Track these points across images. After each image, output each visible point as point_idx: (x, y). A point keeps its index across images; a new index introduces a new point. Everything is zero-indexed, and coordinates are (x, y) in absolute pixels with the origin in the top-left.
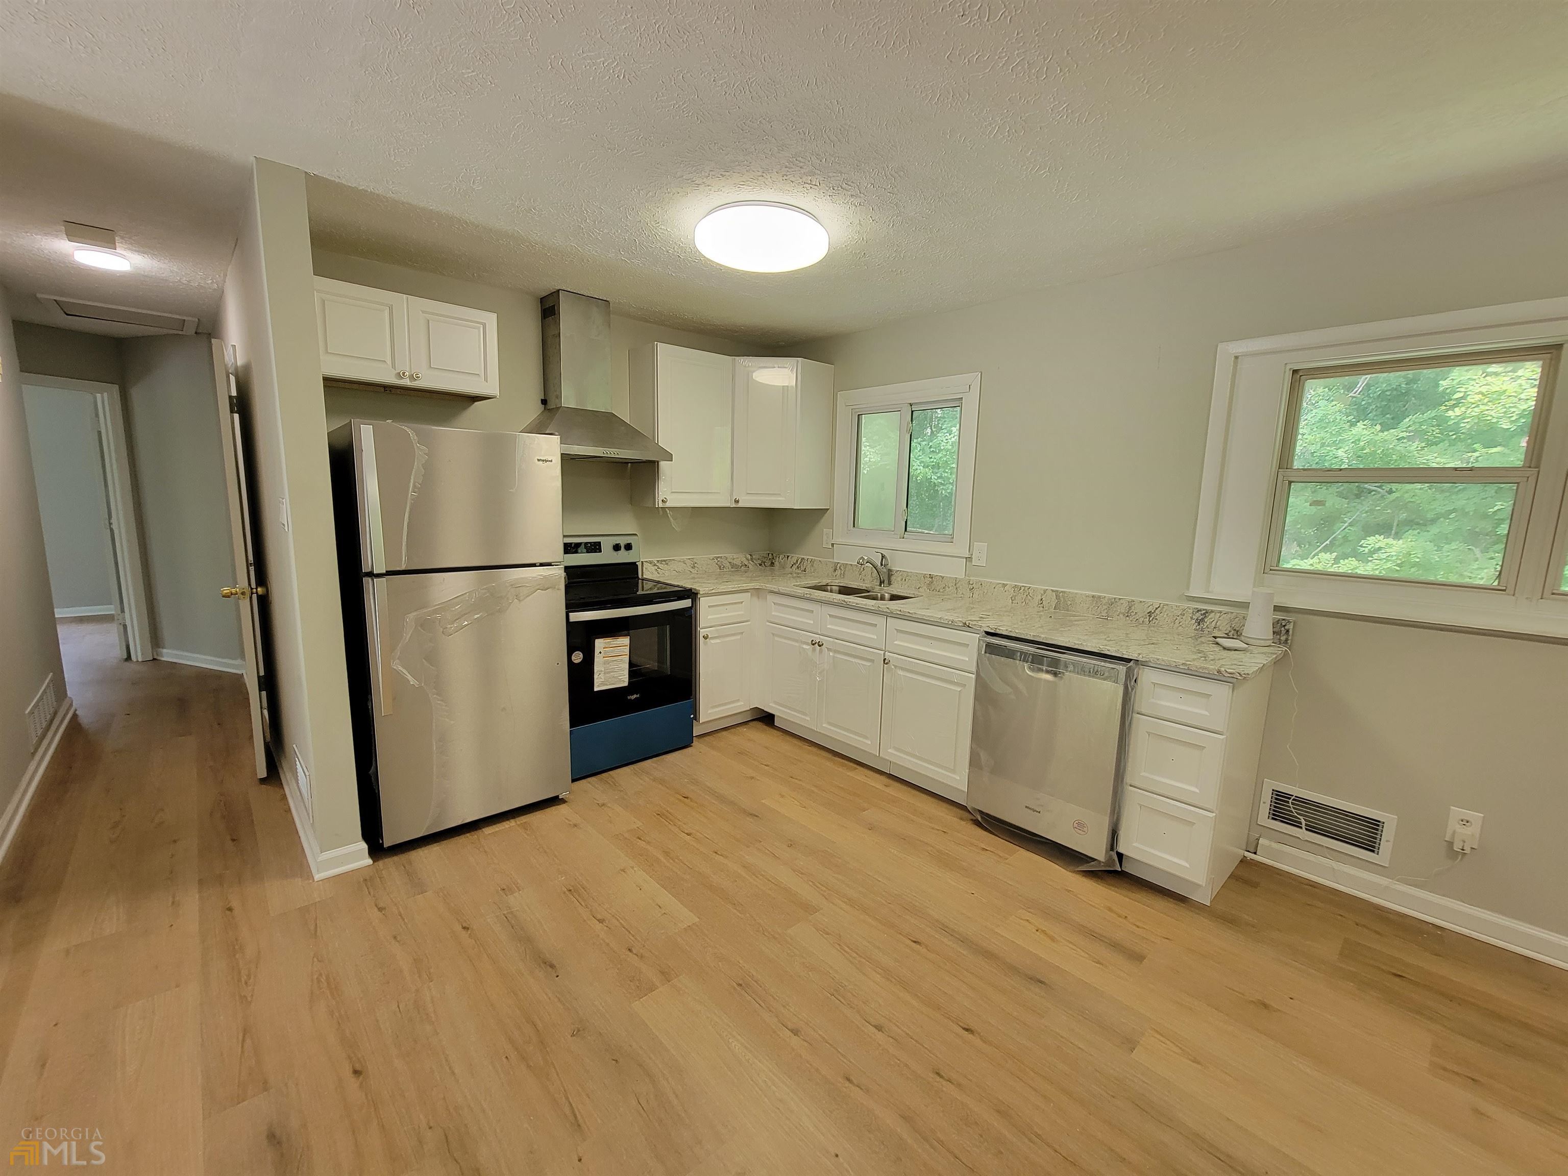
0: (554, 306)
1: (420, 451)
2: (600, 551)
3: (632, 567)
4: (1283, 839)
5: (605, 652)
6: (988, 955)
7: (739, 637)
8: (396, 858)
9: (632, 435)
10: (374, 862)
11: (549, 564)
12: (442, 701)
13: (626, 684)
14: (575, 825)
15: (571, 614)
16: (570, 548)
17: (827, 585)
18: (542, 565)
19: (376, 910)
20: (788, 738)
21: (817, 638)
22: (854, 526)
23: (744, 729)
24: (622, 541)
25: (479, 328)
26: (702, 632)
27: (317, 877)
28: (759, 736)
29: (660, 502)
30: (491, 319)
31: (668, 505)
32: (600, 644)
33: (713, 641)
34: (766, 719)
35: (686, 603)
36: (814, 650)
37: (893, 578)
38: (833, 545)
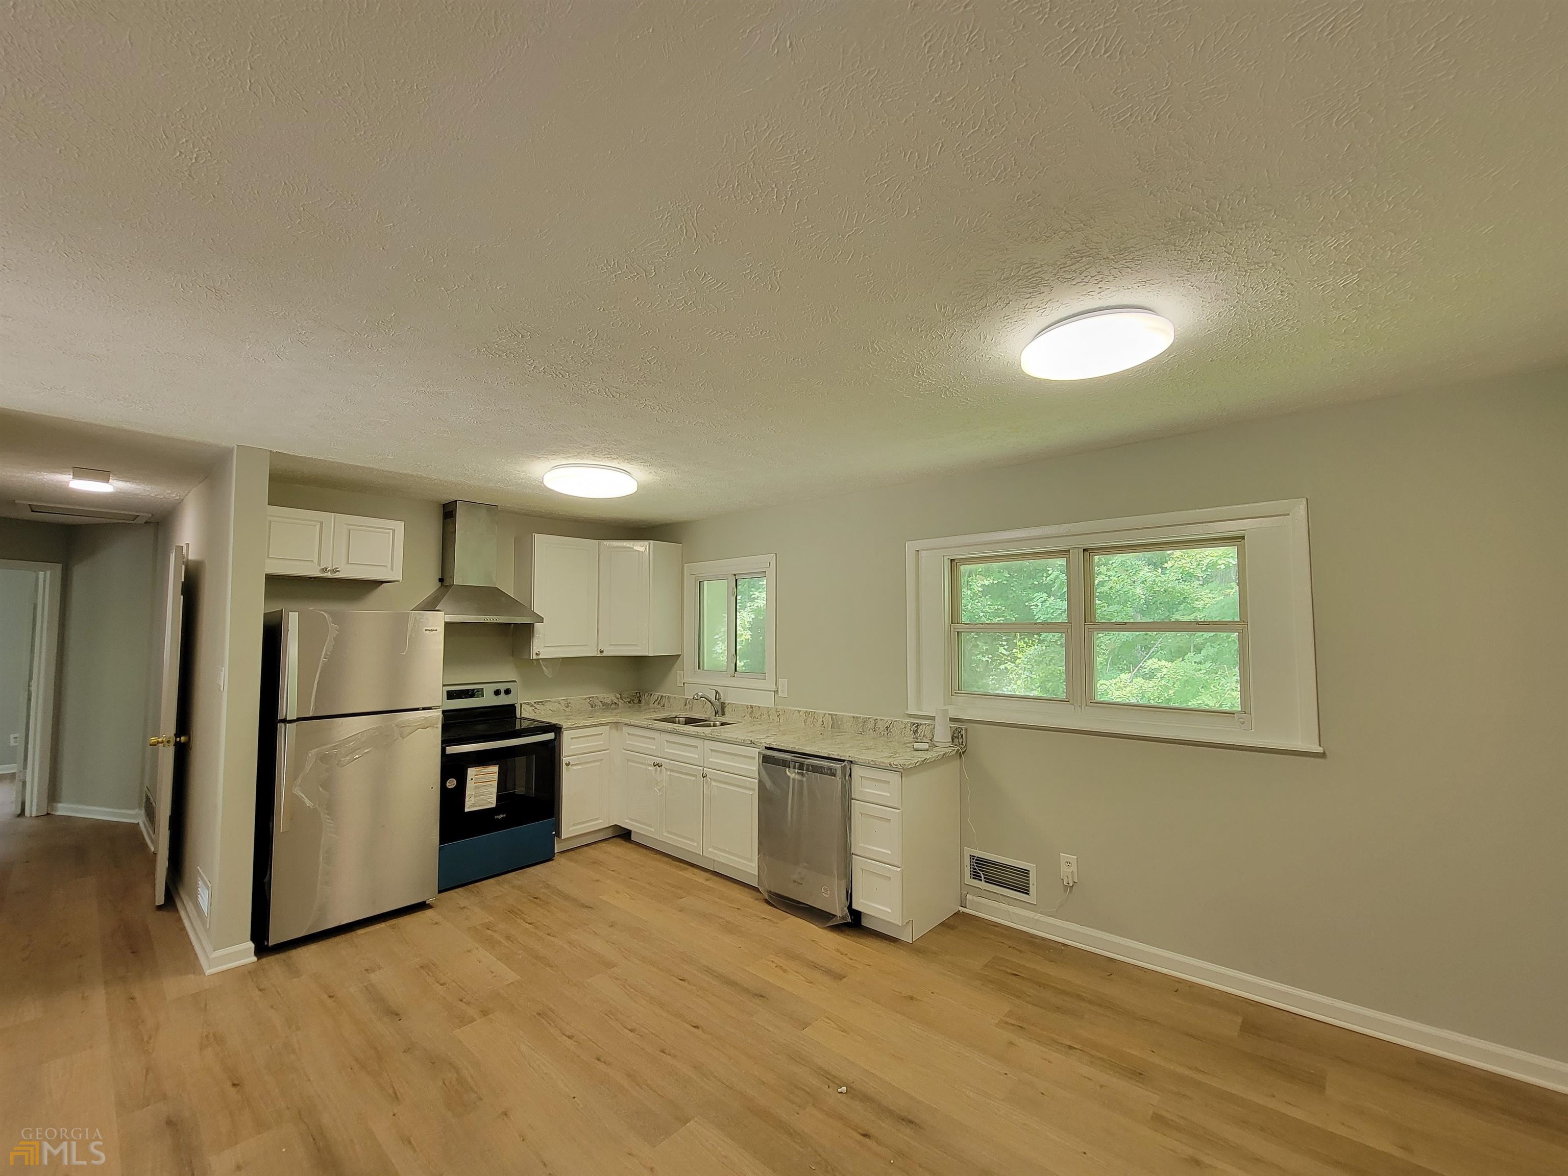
0: (452, 511)
1: (333, 627)
3: (511, 708)
4: (980, 893)
5: (477, 778)
6: (732, 984)
7: (598, 763)
8: (278, 956)
9: (512, 605)
10: (258, 959)
11: (430, 708)
12: (332, 820)
13: (494, 805)
14: (436, 923)
15: (448, 748)
16: (451, 695)
17: (676, 717)
18: (424, 709)
19: (257, 990)
20: (641, 849)
21: (658, 760)
22: (699, 668)
23: (603, 845)
24: (502, 687)
25: (389, 533)
26: (565, 760)
27: (208, 972)
28: (618, 849)
29: (534, 654)
30: (400, 526)
31: (541, 657)
32: (472, 772)
33: (575, 768)
34: (624, 835)
35: (550, 736)
36: (656, 770)
37: (726, 709)
38: (684, 683)
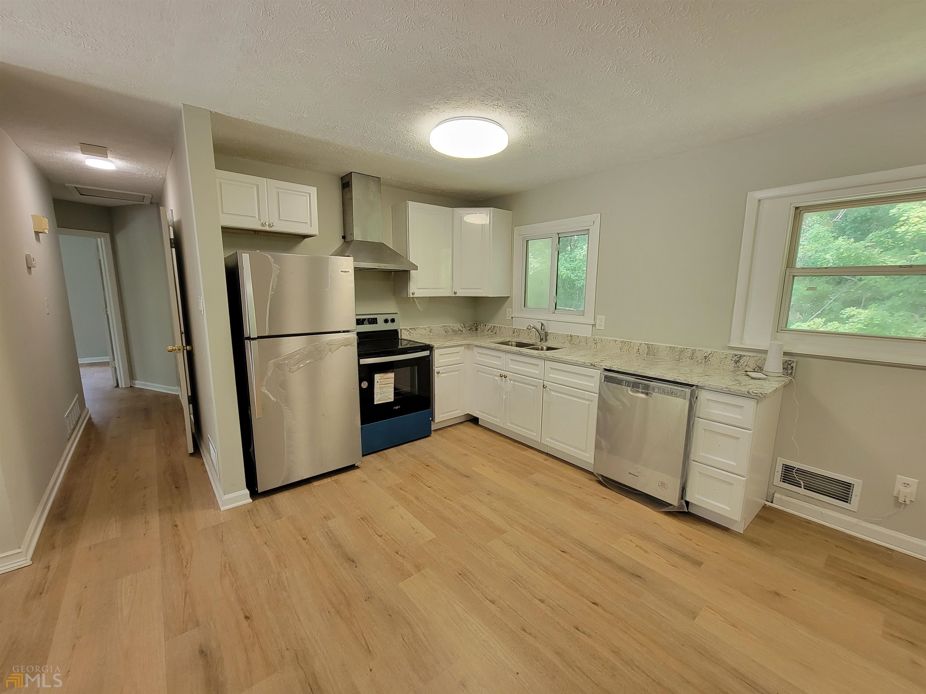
0: (349, 181)
1: (275, 267)
2: (377, 323)
3: (396, 332)
4: (789, 494)
5: (381, 382)
7: (457, 373)
8: (265, 499)
9: (394, 255)
10: (253, 501)
11: (348, 331)
12: (289, 410)
13: (392, 400)
14: (365, 481)
15: (361, 360)
16: (360, 322)
17: (509, 342)
18: (344, 332)
19: (255, 527)
20: (486, 431)
21: (504, 373)
22: (525, 307)
23: (461, 426)
24: (389, 317)
25: (306, 196)
26: (436, 370)
27: (222, 509)
28: (470, 430)
29: (411, 294)
30: (313, 191)
31: (415, 296)
32: (378, 377)
33: (442, 375)
34: (474, 420)
35: (426, 353)
36: (502, 380)
37: (548, 337)
38: (512, 318)
